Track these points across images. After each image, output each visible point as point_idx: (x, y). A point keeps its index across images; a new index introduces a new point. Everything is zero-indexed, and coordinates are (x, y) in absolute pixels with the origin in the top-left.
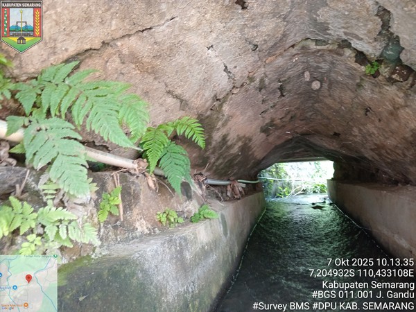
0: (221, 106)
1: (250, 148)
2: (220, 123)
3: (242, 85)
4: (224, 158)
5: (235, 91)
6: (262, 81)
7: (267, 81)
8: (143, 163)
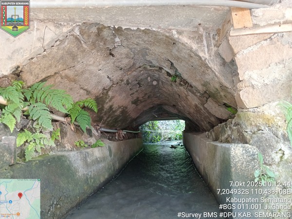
0: (107, 92)
1: (127, 112)
2: (108, 100)
3: (117, 83)
4: (112, 117)
5: (114, 86)
6: (127, 81)
7: (130, 81)
8: (69, 119)
